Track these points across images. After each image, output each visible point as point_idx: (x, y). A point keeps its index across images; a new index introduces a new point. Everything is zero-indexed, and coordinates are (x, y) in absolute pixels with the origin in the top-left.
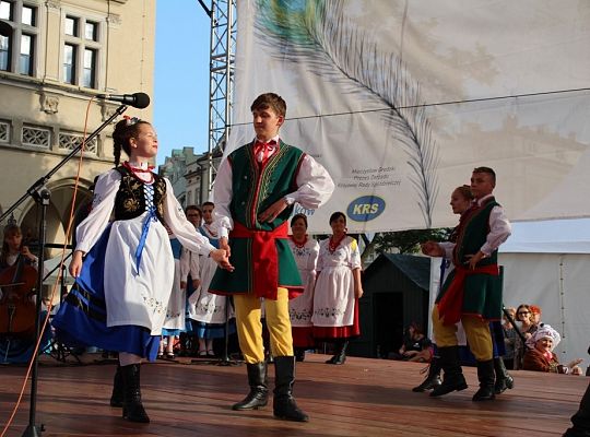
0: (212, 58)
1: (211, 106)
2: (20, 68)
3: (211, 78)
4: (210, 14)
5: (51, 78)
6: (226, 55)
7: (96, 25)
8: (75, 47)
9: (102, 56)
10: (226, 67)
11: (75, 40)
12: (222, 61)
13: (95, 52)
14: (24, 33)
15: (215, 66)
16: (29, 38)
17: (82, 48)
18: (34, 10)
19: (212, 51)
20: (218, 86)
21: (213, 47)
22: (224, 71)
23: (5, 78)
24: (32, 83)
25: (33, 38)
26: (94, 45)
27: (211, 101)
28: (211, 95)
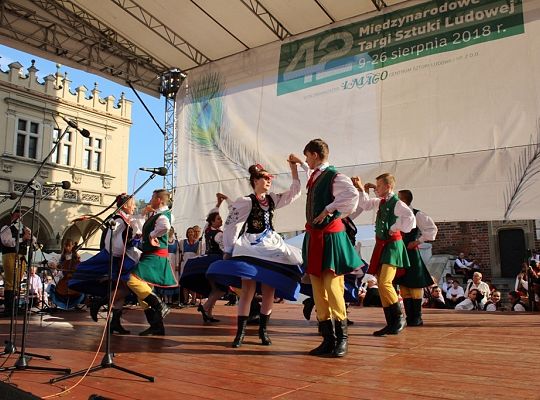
0: (165, 155)
1: (165, 178)
2: (63, 162)
3: (165, 165)
4: (164, 133)
5: (78, 167)
6: (172, 153)
7: (100, 141)
8: (90, 151)
9: (103, 156)
10: (172, 159)
11: (89, 148)
12: (170, 156)
13: (99, 154)
14: (65, 145)
15: (166, 159)
16: (67, 147)
17: (93, 152)
18: (70, 133)
19: (165, 152)
20: (168, 168)
21: (166, 149)
23: (56, 166)
24: (68, 169)
25: (69, 146)
26: (99, 150)
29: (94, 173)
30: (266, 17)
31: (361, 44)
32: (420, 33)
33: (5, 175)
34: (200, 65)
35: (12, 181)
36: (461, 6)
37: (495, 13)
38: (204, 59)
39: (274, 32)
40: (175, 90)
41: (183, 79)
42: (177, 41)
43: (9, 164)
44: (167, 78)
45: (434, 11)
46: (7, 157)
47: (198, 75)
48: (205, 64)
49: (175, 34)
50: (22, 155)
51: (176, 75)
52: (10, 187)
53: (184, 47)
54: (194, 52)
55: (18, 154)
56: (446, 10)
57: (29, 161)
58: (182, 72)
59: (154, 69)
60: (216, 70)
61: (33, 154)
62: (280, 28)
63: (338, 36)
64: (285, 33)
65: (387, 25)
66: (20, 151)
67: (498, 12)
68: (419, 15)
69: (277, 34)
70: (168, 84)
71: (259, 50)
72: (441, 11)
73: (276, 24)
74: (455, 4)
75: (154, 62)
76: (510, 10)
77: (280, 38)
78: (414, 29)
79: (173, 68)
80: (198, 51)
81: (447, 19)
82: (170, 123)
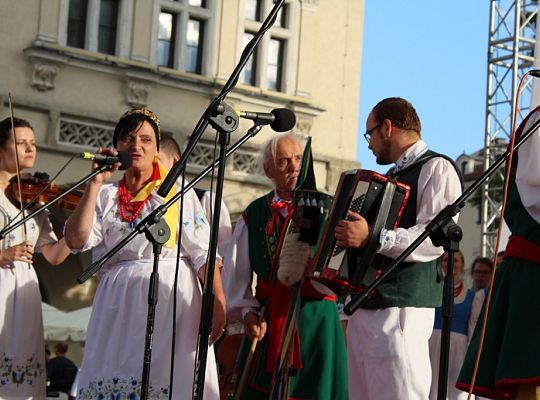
0: (491, 44)
1: (488, 112)
3: (489, 72)
5: (225, 76)
6: (513, 39)
9: (292, 48)
10: (512, 57)
12: (505, 48)
13: (283, 43)
14: (192, 18)
15: (494, 56)
16: (197, 23)
17: (266, 38)
19: (491, 34)
20: (499, 85)
21: (493, 29)
22: (509, 63)
23: (166, 77)
24: (199, 84)
25: (203, 24)
26: (282, 33)
27: (488, 105)
28: (489, 97)
29: (265, 97)
33: (37, 98)
35: (55, 116)
43: (46, 68)
46: (42, 49)
50: (81, 44)
52: (50, 130)
55: (69, 43)
57: (97, 62)
61: (109, 43)
66: (77, 33)
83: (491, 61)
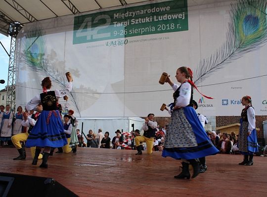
0: (9, 67)
4: (9, 56)
12: (12, 68)
20: (11, 74)
21: (10, 64)
22: (12, 71)
30: (67, 2)
31: (115, 23)
32: (143, 22)
34: (31, 22)
36: (162, 11)
37: (176, 18)
38: (33, 19)
39: (71, 10)
40: (17, 33)
41: (21, 27)
42: (19, 8)
44: (12, 26)
45: (149, 11)
47: (30, 27)
48: (34, 21)
49: (18, 4)
51: (17, 26)
53: (23, 12)
54: (28, 15)
56: (154, 11)
58: (21, 24)
59: (5, 21)
60: (40, 26)
62: (74, 8)
63: (103, 16)
64: (76, 11)
65: (127, 14)
67: (178, 17)
68: (142, 12)
69: (72, 11)
70: (13, 30)
71: (63, 18)
72: (153, 12)
73: (72, 6)
74: (158, 8)
75: (6, 17)
76: (183, 17)
77: (74, 13)
78: (140, 19)
79: (16, 22)
80: (30, 15)
81: (155, 17)
82: (13, 51)
83: (9, 70)
